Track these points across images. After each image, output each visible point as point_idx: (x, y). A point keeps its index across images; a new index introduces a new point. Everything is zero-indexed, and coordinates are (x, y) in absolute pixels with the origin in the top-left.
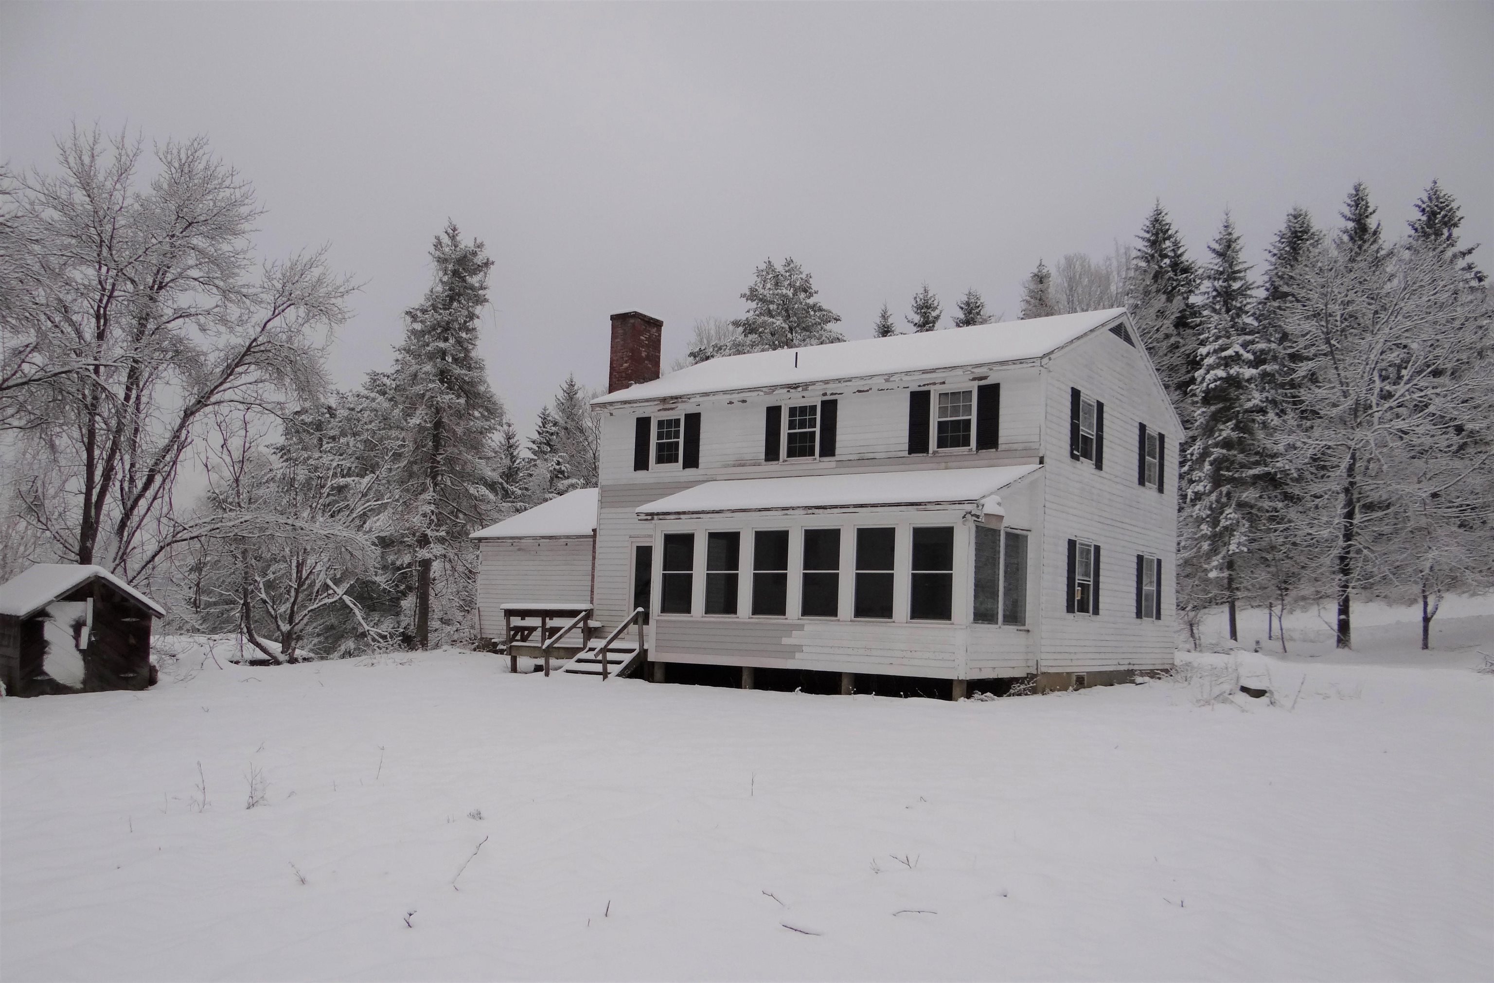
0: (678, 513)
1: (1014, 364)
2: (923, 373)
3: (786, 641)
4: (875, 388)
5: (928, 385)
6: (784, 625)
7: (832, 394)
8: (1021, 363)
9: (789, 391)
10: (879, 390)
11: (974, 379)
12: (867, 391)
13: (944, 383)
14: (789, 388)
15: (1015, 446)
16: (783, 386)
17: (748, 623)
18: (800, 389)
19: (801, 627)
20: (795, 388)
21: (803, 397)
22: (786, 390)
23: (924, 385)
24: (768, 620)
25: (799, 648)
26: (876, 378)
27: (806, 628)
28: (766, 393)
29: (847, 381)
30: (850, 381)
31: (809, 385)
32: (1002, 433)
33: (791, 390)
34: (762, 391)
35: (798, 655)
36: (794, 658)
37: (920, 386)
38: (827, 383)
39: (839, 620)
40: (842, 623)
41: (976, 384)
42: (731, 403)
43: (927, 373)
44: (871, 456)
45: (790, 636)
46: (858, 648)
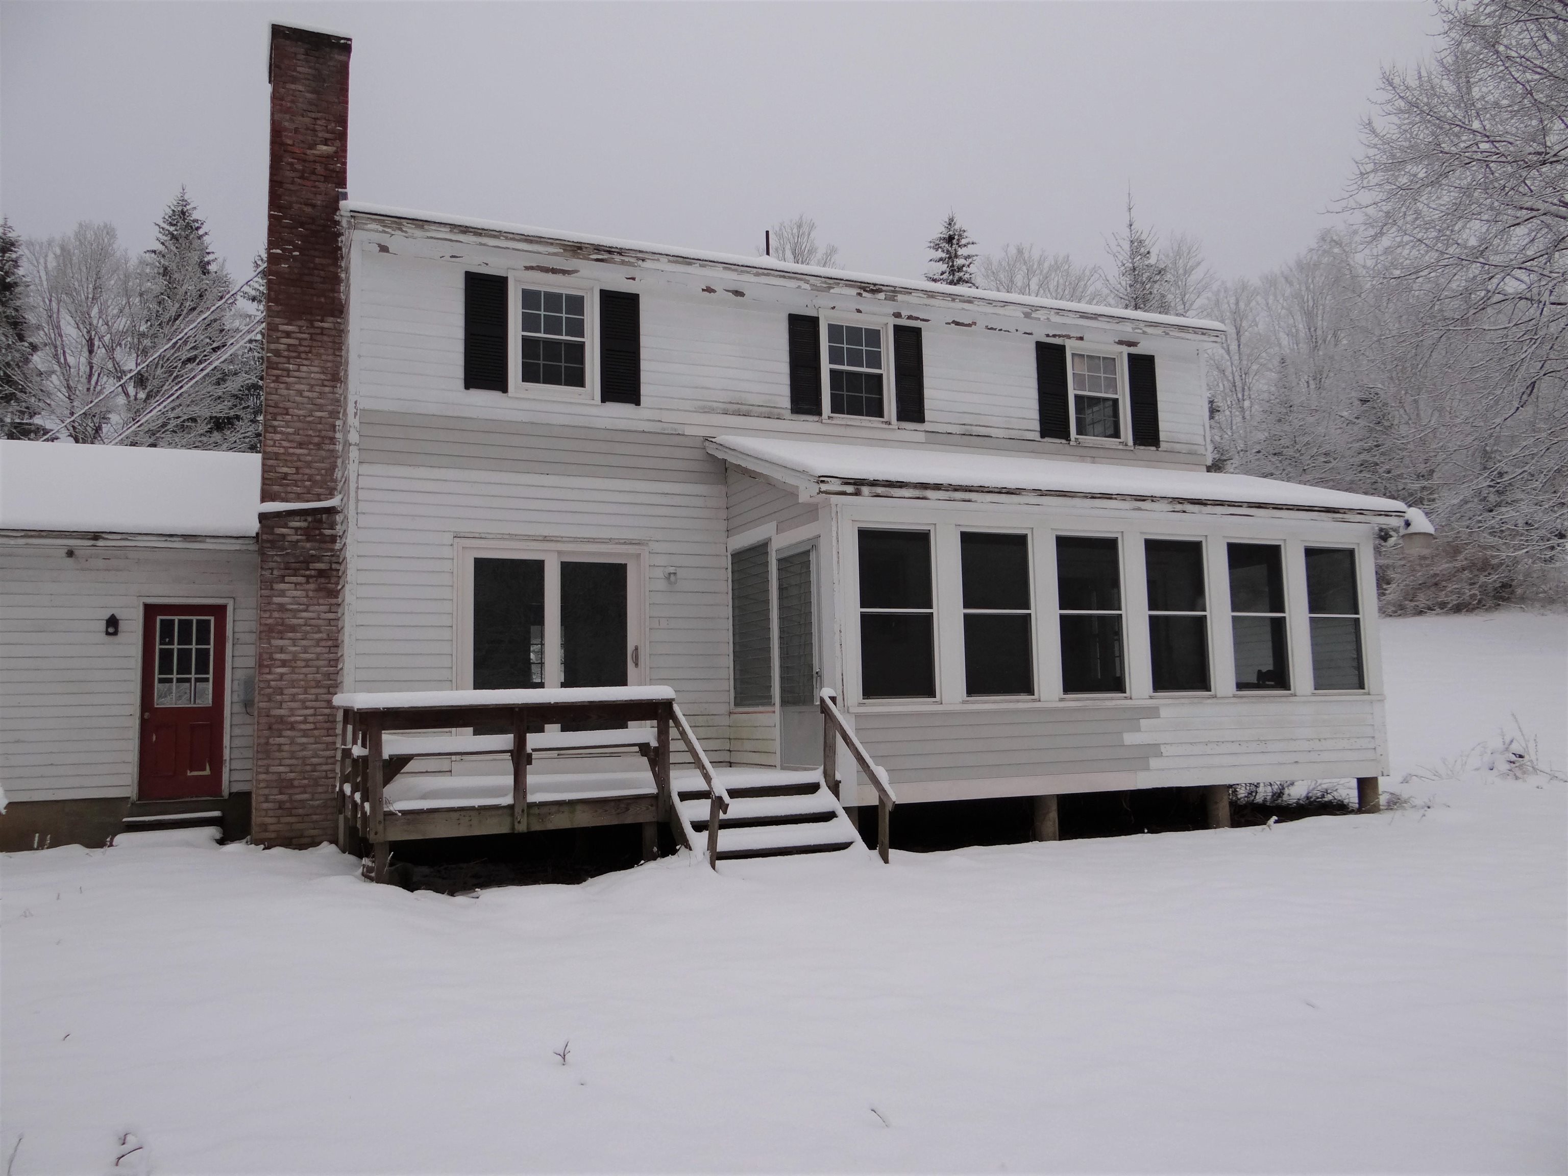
0: (924, 486)
1: (1195, 333)
2: (1081, 317)
3: (1130, 738)
4: (981, 324)
5: (1060, 336)
6: (1125, 709)
7: (910, 317)
8: (1203, 334)
9: (860, 294)
10: (987, 328)
11: (1120, 343)
12: (969, 325)
13: (1081, 338)
14: (861, 288)
15: (1178, 447)
16: (850, 283)
17: (1063, 710)
18: (882, 296)
19: (1153, 712)
20: (873, 291)
21: (859, 311)
22: (854, 292)
23: (1054, 336)
24: (1098, 703)
25: (1154, 750)
26: (1012, 307)
27: (1163, 712)
28: (814, 288)
29: (965, 302)
30: (970, 302)
31: (900, 292)
32: (1162, 426)
33: (865, 294)
34: (807, 282)
35: (1154, 763)
36: (1147, 769)
37: (1048, 336)
38: (933, 297)
39: (1215, 697)
40: (1220, 701)
41: (1126, 350)
42: (709, 290)
43: (1087, 318)
44: (983, 431)
45: (1138, 730)
46: (1247, 741)
